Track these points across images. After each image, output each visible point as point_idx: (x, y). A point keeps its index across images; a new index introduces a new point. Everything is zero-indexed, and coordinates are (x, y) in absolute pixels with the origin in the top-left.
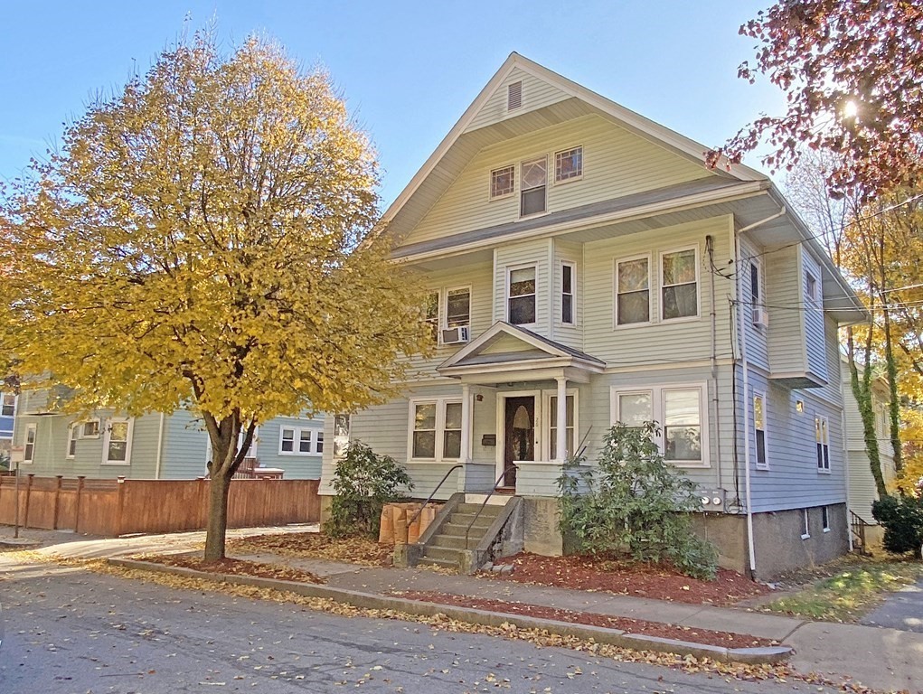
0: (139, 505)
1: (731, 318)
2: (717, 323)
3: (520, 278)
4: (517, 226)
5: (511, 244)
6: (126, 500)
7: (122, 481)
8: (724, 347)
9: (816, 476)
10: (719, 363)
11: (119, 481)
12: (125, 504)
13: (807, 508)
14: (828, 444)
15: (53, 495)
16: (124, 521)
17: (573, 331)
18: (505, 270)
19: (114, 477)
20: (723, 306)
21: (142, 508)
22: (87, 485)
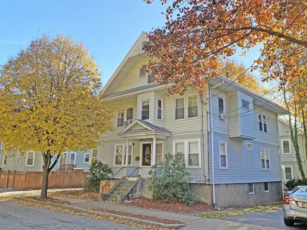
0: (32, 180)
1: (207, 117)
2: (203, 119)
3: (145, 105)
4: (146, 87)
5: (143, 93)
6: (27, 178)
7: (26, 172)
8: (205, 127)
9: (261, 172)
10: (204, 133)
11: (25, 172)
12: (27, 180)
13: (254, 183)
14: (269, 159)
15: (7, 177)
16: (27, 185)
17: (162, 122)
18: (141, 102)
19: (23, 171)
20: (205, 114)
21: (32, 181)
22: (17, 173)
